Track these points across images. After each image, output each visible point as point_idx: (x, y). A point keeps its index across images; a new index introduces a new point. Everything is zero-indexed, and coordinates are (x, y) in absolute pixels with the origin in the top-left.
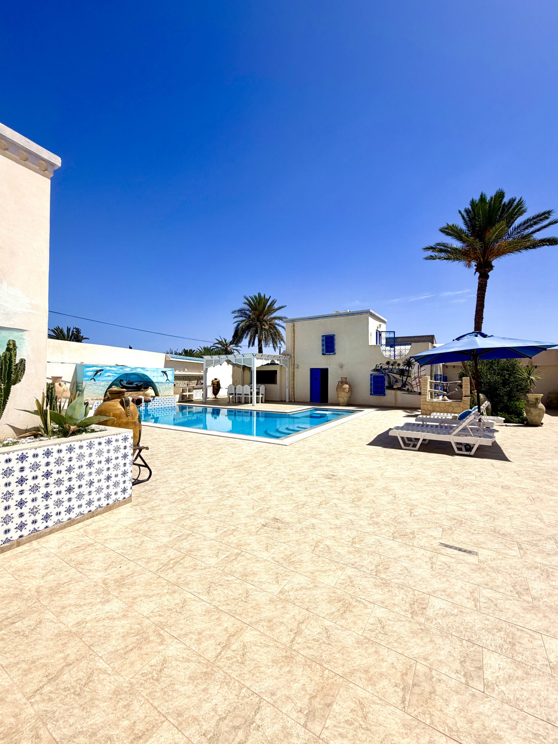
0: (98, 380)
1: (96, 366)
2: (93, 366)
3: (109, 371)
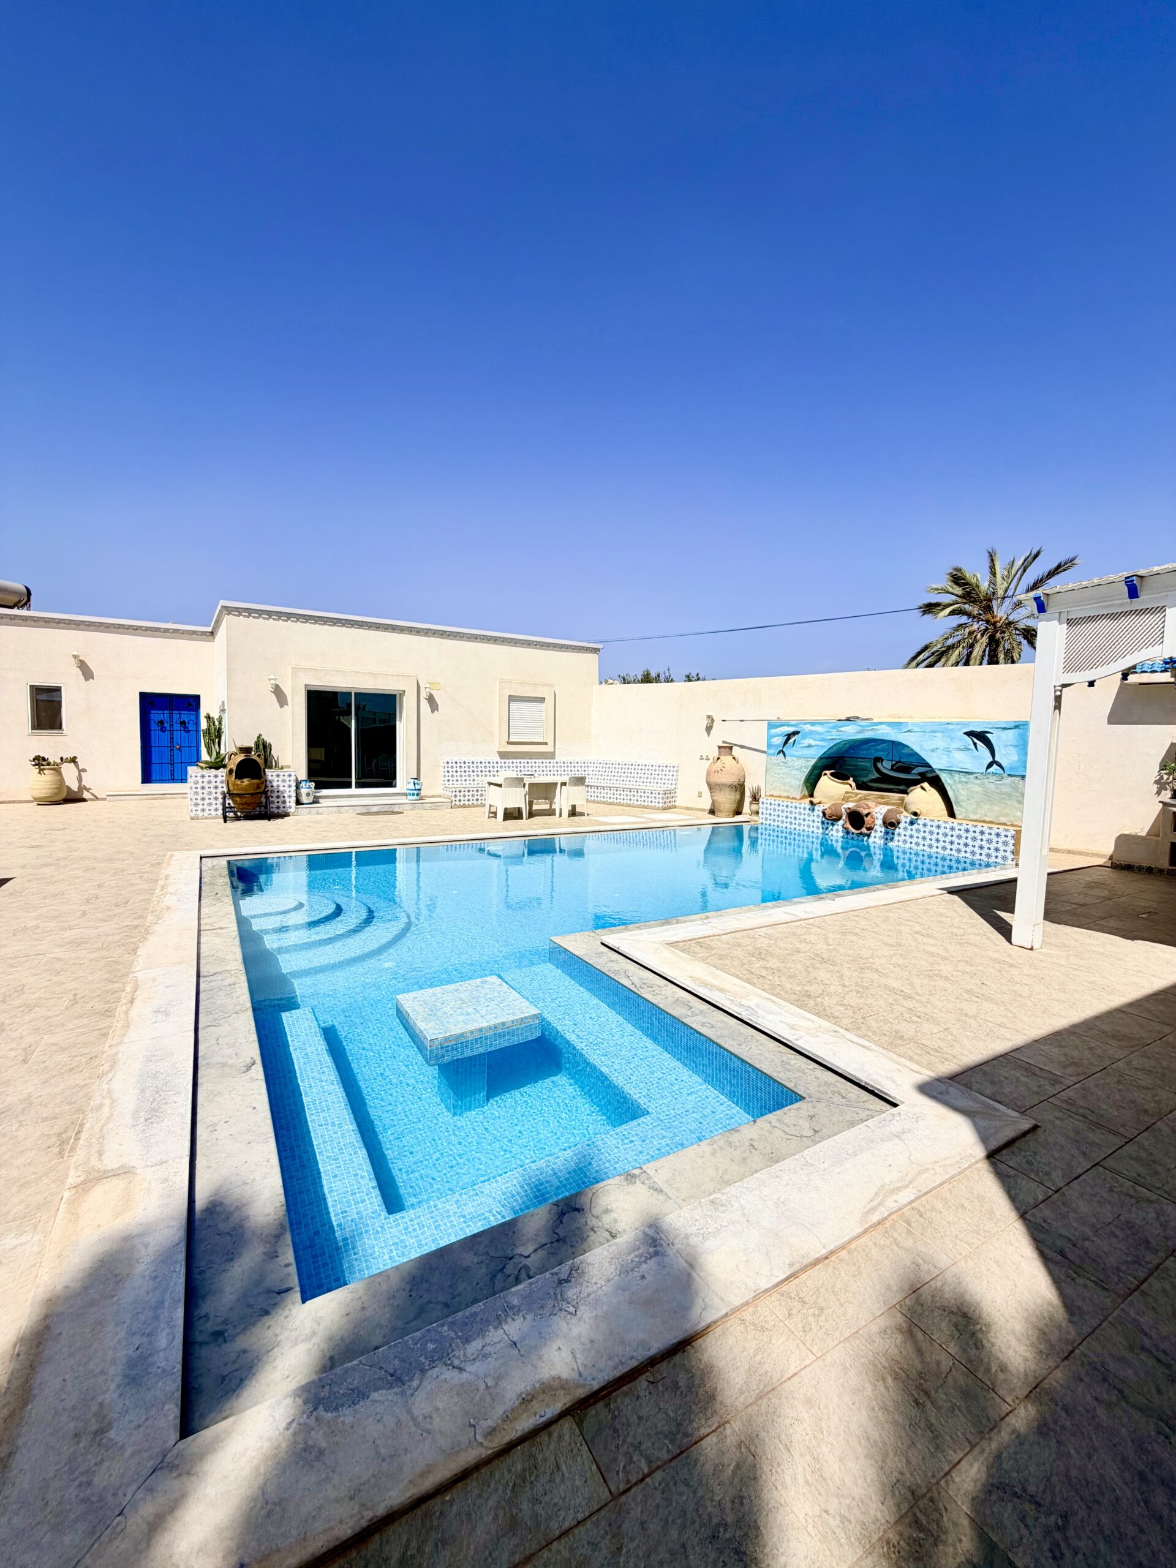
1: (787, 725)
2: (781, 725)
3: (811, 732)
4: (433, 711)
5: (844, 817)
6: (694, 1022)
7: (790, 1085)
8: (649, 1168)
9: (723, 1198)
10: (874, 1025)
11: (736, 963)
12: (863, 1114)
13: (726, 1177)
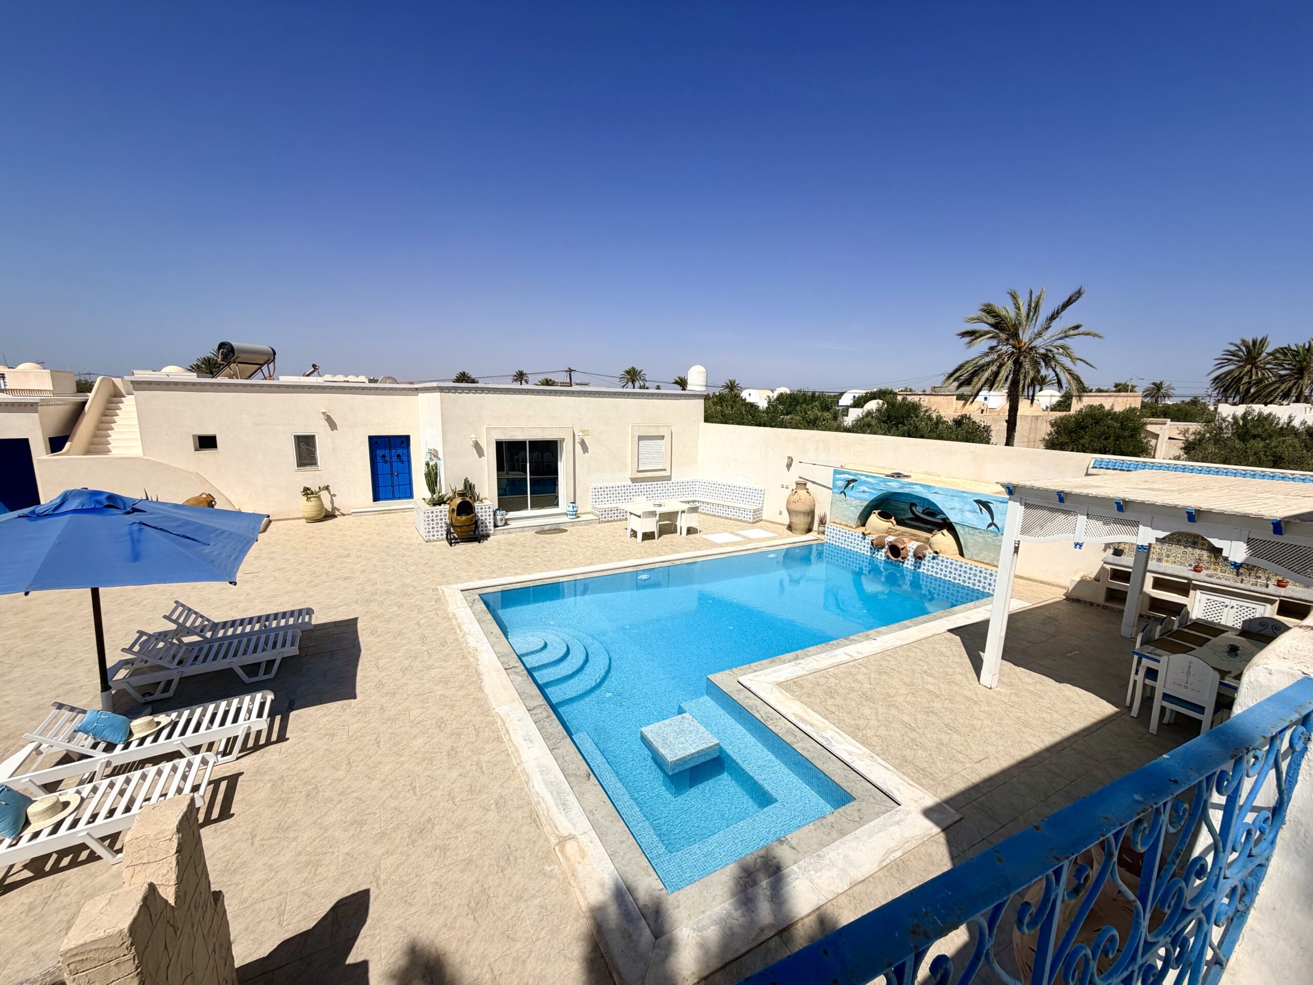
0: (849, 496)
1: (849, 474)
2: (844, 473)
3: (866, 482)
4: (584, 453)
5: (887, 547)
6: (798, 747)
7: (849, 791)
8: (788, 837)
9: (822, 854)
10: (893, 751)
11: (818, 701)
12: (883, 809)
13: (822, 842)
